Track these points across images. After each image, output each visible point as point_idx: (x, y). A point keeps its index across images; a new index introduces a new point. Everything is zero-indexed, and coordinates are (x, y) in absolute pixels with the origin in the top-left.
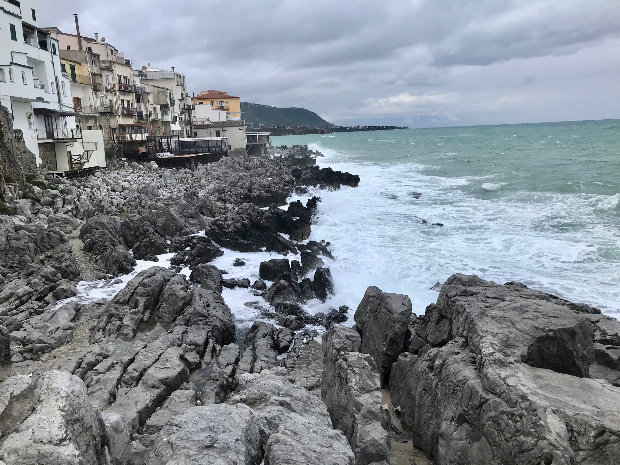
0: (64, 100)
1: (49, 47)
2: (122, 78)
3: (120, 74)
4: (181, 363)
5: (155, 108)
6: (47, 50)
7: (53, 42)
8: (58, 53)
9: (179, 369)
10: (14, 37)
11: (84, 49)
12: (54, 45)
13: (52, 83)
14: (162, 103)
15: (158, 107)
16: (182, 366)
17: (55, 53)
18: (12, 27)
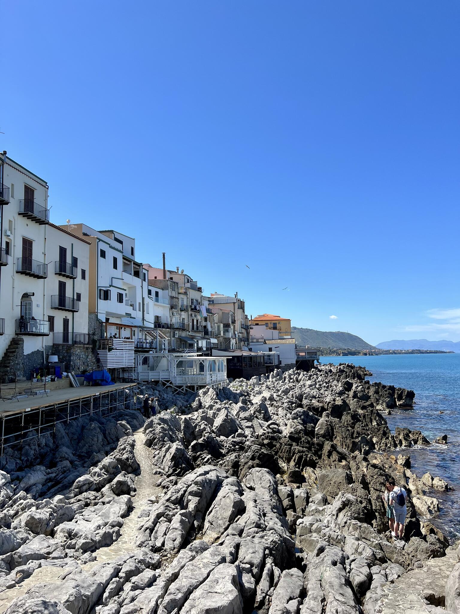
0: (146, 317)
1: (141, 275)
2: (194, 301)
3: (193, 298)
4: (234, 588)
5: (219, 327)
6: (139, 278)
7: (144, 271)
8: (147, 280)
9: (231, 597)
10: (115, 267)
11: (167, 279)
12: (144, 274)
13: (139, 303)
14: (225, 322)
15: (222, 325)
16: (235, 593)
17: (145, 280)
18: (115, 260)
